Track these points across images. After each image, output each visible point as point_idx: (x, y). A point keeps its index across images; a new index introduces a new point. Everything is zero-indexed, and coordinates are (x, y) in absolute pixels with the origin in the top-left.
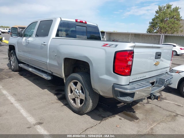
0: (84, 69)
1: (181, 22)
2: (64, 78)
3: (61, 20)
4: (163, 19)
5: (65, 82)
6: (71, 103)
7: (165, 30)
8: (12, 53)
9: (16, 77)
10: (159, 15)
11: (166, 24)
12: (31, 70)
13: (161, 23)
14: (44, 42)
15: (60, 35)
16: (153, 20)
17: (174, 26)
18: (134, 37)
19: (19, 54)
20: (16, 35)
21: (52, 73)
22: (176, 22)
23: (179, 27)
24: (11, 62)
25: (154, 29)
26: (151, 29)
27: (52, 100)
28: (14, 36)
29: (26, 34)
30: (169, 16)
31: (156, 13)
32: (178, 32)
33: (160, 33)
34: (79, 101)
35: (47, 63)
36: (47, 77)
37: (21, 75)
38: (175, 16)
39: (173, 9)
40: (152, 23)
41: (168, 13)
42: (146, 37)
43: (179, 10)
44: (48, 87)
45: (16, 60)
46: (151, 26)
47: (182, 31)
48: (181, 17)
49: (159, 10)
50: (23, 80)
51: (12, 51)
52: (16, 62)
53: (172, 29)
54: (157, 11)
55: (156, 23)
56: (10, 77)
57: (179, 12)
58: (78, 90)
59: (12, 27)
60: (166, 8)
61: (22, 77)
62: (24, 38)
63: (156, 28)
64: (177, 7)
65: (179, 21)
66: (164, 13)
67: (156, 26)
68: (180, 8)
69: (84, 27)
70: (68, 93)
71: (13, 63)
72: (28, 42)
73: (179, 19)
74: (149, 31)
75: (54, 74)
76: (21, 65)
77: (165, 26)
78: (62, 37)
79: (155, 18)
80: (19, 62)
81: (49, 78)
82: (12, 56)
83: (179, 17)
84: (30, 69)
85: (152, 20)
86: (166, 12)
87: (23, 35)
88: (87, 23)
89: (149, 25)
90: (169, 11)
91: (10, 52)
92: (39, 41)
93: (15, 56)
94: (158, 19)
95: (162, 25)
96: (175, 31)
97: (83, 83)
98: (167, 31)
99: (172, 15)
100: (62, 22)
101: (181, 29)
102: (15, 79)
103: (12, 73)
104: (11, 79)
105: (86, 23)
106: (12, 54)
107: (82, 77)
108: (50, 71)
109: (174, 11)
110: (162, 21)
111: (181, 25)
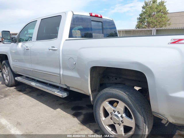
0: (116, 79)
1: (168, 15)
2: (91, 95)
3: (73, 14)
4: (150, 14)
5: (92, 100)
6: (107, 131)
7: (154, 25)
8: (4, 64)
9: (13, 95)
10: (146, 10)
11: (154, 19)
12: (35, 85)
13: (149, 18)
14: (52, 47)
15: (74, 36)
16: (141, 15)
17: (162, 20)
18: (125, 33)
19: (14, 65)
20: (9, 40)
21: (69, 87)
22: (163, 15)
23: (167, 20)
24: (4, 75)
25: (142, 24)
26: (140, 25)
27: (73, 126)
28: (6, 43)
29: (20, 39)
30: (156, 10)
31: (143, 9)
32: (166, 26)
33: (149, 28)
34: (122, 129)
35: (60, 74)
36: (61, 93)
37: (20, 91)
38: (162, 9)
39: (159, 3)
40: (140, 19)
41: (155, 8)
42: (137, 33)
43: (165, 4)
44: (60, 104)
45: (11, 73)
46: (139, 21)
47: (169, 24)
48: (168, 10)
49: (145, 5)
50: (23, 98)
51: (4, 62)
52: (11, 74)
53: (161, 23)
54: (143, 6)
55: (144, 18)
56: (6, 96)
57: (165, 6)
58: (119, 113)
59: (3, 31)
60: (151, 3)
61: (21, 93)
62: (20, 44)
63: (144, 23)
64: (163, 1)
65: (166, 14)
66: (150, 8)
67: (145, 22)
68: (166, 2)
69: (99, 23)
70: (100, 117)
71: (7, 76)
72: (27, 48)
73: (166, 13)
74: (138, 27)
75: (71, 89)
76: (18, 79)
77: (154, 21)
78: (76, 37)
79: (142, 13)
80: (15, 75)
81: (65, 95)
82: (4, 68)
83: (166, 10)
84: (33, 84)
85: (139, 16)
86: (152, 7)
87: (18, 40)
88: (103, 17)
89: (137, 20)
90: (155, 5)
91: (1, 64)
92: (45, 45)
93: (8, 68)
94: (145, 14)
95: (150, 20)
96: (163, 25)
97: (131, 103)
98: (156, 25)
99: (159, 9)
100: (74, 17)
101: (169, 22)
102: (13, 97)
103: (6, 89)
104: (7, 98)
105: (101, 17)
106: (5, 66)
107: (126, 94)
108: (66, 85)
109: (160, 5)
110: (150, 16)
111: (169, 18)
